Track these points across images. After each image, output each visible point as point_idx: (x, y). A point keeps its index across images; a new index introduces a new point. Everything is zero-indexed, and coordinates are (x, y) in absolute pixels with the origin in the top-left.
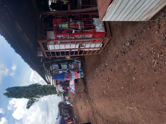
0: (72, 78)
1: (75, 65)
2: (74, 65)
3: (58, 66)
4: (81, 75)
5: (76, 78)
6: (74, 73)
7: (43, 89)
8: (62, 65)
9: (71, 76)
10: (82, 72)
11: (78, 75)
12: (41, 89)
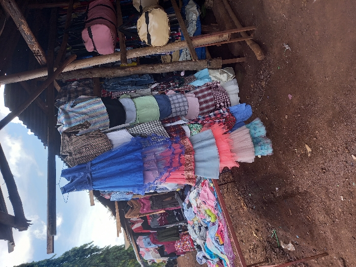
0: (198, 164)
1: (202, 91)
2: (196, 93)
3: (105, 110)
4: (256, 142)
5: (230, 165)
6: (208, 133)
7: (104, 260)
8: (125, 101)
9: (191, 151)
10: (257, 121)
11: (237, 145)
12: (98, 261)
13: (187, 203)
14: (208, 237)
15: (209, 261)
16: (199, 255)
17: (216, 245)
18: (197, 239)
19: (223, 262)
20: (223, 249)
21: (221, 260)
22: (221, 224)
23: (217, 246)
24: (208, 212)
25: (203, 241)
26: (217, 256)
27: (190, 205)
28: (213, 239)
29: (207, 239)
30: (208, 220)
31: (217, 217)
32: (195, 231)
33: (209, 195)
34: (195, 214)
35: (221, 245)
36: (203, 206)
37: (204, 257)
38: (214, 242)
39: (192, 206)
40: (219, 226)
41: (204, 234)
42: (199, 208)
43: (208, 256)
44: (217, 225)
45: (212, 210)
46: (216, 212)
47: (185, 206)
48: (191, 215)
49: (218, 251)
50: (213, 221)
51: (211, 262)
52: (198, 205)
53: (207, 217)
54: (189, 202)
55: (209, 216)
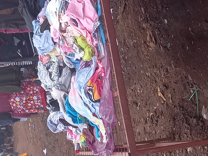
13: (42, 21)
14: (74, 86)
15: (70, 128)
16: (54, 116)
17: (87, 100)
18: (53, 89)
19: (95, 130)
20: (97, 108)
21: (91, 128)
22: (100, 66)
23: (88, 103)
24: (79, 40)
25: (63, 93)
26: (85, 120)
27: (46, 26)
28: (82, 90)
29: (71, 90)
30: (78, 56)
31: (95, 52)
32: (50, 75)
33: (87, 10)
34: (55, 43)
35: (96, 101)
36: (71, 28)
37: (62, 121)
38: (83, 95)
39: (51, 27)
40: (97, 68)
41: (66, 80)
42: (64, 31)
43: (69, 120)
44: (93, 66)
45: (89, 39)
46: (95, 42)
47: (36, 26)
48: (46, 45)
49: (89, 111)
50: (86, 58)
51: (74, 130)
52: (63, 26)
53: (77, 51)
54: (46, 21)
55: (81, 49)
